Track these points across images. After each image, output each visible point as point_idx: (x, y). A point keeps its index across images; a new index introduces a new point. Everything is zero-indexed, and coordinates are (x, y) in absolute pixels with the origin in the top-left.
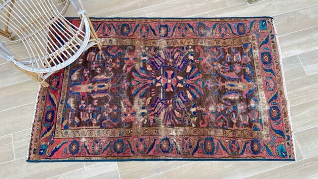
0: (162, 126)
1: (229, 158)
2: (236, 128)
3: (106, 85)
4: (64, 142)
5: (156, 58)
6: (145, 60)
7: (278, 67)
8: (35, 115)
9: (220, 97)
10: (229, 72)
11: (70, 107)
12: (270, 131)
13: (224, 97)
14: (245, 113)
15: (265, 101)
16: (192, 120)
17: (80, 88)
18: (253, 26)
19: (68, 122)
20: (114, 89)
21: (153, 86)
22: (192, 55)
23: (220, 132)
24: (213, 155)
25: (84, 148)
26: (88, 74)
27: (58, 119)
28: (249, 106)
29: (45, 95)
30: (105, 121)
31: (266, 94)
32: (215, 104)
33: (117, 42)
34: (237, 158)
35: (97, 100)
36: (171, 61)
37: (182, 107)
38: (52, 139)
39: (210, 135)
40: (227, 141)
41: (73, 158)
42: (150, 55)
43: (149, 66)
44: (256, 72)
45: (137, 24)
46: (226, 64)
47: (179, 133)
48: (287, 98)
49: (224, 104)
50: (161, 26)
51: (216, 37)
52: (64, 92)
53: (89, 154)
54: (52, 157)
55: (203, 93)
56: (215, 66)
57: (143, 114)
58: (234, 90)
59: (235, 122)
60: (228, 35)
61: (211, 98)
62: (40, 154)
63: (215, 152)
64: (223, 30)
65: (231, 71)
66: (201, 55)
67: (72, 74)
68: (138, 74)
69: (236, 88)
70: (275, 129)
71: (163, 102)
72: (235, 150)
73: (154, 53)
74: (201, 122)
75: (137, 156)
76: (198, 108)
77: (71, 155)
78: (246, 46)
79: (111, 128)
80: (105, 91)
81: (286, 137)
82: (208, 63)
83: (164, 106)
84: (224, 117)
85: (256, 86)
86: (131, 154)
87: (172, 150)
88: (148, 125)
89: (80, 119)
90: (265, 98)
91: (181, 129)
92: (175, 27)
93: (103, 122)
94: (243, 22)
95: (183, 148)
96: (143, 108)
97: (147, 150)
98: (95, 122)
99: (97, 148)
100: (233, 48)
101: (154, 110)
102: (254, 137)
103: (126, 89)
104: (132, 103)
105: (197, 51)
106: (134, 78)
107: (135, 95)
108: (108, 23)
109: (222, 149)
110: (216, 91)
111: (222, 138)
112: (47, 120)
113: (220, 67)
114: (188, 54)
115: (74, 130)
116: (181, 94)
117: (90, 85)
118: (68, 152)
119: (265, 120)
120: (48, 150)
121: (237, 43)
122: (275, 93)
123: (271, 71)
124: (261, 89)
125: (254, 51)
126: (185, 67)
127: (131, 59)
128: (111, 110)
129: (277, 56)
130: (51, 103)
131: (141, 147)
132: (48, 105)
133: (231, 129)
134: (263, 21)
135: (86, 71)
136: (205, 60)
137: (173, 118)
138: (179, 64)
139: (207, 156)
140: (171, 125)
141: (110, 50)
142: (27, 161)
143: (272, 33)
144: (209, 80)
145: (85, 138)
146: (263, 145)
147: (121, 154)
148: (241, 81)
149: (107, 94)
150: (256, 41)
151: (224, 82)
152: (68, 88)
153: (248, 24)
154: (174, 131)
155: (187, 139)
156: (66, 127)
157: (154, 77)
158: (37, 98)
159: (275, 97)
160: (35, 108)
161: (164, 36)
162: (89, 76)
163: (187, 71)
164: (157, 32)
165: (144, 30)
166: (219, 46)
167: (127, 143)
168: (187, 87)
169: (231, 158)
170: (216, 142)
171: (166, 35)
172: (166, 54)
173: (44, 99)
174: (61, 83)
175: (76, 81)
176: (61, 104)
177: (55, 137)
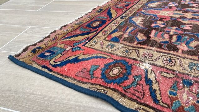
4: (99, 55)
8: (77, 19)
11: (134, 23)
17: (159, 12)
19: (123, 35)
26: (176, 5)
27: (107, 28)
29: (104, 9)
35: (191, 26)
38: (80, 46)
52: (131, 11)
53: (156, 101)
54: (58, 69)
62: (43, 56)
67: (151, 3)
77: (100, 81)
89: (149, 37)
115: (130, 46)
117: (179, 12)
118: (98, 74)
120: (60, 55)
130: (106, 15)
135: (173, 3)
142: (10, 56)
152: (140, 10)
156: (116, 40)
158: (92, 9)
160: (82, 15)
162: (177, 7)
173: (99, 12)
174: (129, 7)
175: (155, 7)
176: (122, 18)
177: (87, 45)
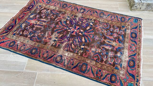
0: (62, 49)
1: (94, 79)
2: (104, 64)
3: (44, 23)
4: (9, 40)
5: (73, 19)
6: (68, 19)
7: (140, 41)
8: (5, 25)
9: (100, 45)
10: (109, 35)
11: (22, 27)
12: (126, 73)
13: (102, 46)
14: (112, 58)
15: (127, 55)
16: (80, 51)
17: (31, 21)
18: (130, 20)
19: (17, 32)
20: (46, 26)
21: (66, 30)
22: (92, 23)
23: (93, 62)
24: (84, 73)
25: (16, 46)
26: (38, 17)
27: (13, 30)
28: (116, 55)
29: (14, 19)
30: (34, 38)
31: (128, 52)
32: (96, 48)
33: (59, 9)
34: (98, 81)
35: (36, 28)
36: (80, 23)
37: (77, 44)
38: (5, 37)
39: (87, 62)
40: (96, 69)
41: (8, 48)
42: (71, 18)
43: (69, 22)
44: (126, 40)
45: (71, 5)
46: (110, 32)
47: (69, 55)
48: (142, 58)
49: (102, 49)
50: (82, 9)
51: (108, 19)
52: (23, 21)
53: (17, 49)
55: (91, 41)
56: (103, 31)
57: (55, 41)
58: (109, 44)
59: (105, 60)
60: (115, 20)
61: (95, 44)
63: (86, 72)
64: (113, 18)
65: (111, 35)
66: (97, 24)
67: (31, 15)
68: (62, 23)
69: (111, 44)
70: (129, 72)
71: (68, 38)
72: (99, 76)
73: (74, 17)
74: (84, 54)
75: (41, 59)
76: (85, 47)
77: (8, 47)
78: (123, 27)
79: (35, 42)
80: (42, 26)
81: (136, 80)
82: (99, 29)
83: (67, 40)
84: (99, 56)
85: (124, 47)
86: (38, 57)
87: (61, 63)
88: (55, 46)
89: (23, 33)
90: (127, 54)
91: (72, 54)
92: (89, 11)
93: (33, 38)
94: (125, 17)
95: (68, 64)
96: (56, 38)
97: (48, 58)
98: (29, 36)
99: (22, 48)
100: (116, 26)
101: (62, 40)
102: (114, 72)
103: (52, 27)
104: (52, 34)
105: (96, 22)
106: (58, 24)
107: (55, 31)
108: (58, 2)
109: (91, 72)
110: (99, 42)
111: (93, 66)
112: (8, 29)
113: (105, 32)
114: (90, 22)
115: (17, 37)
116: (79, 38)
117: (37, 21)
118: (8, 45)
119: (124, 66)
121: (118, 24)
122: (135, 53)
123: (135, 42)
124: (126, 48)
125: (127, 30)
126: (87, 27)
127: (61, 17)
128: (40, 34)
129: (141, 36)
130: (14, 23)
131: (45, 56)
132: (13, 23)
133: (101, 63)
134: (136, 19)
135: (38, 16)
136: (98, 27)
137: (69, 47)
138: (84, 25)
139: (81, 73)
140: (67, 50)
141: (53, 11)
143: (140, 25)
144: (97, 36)
145: (20, 42)
146: (118, 79)
147: (33, 55)
148: (115, 41)
149: (42, 27)
150: (130, 26)
151: (105, 39)
152: (26, 19)
153: (127, 19)
154: (67, 53)
155: (72, 60)
156: (14, 34)
157: (69, 26)
158: (10, 19)
159: (135, 55)
160: (7, 23)
161: (82, 13)
162: (38, 18)
163: (87, 29)
164: (79, 10)
165: (73, 8)
166: (109, 23)
167: (39, 51)
168: (84, 36)
169: (95, 80)
170: (89, 67)
171: (83, 12)
172: (80, 19)
173: (12, 21)
174: (24, 17)
175: (31, 18)
176: (19, 24)
177: (6, 37)
